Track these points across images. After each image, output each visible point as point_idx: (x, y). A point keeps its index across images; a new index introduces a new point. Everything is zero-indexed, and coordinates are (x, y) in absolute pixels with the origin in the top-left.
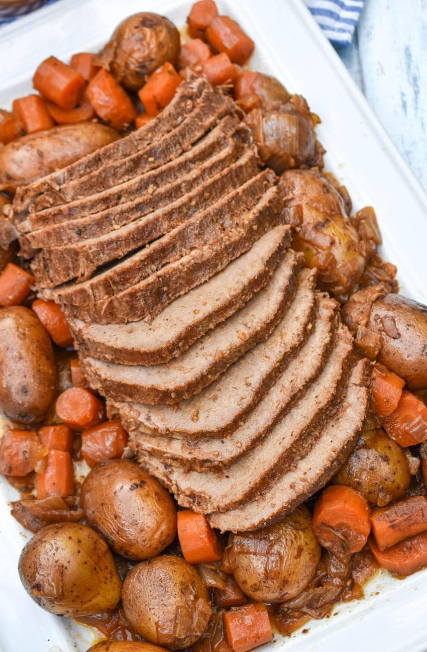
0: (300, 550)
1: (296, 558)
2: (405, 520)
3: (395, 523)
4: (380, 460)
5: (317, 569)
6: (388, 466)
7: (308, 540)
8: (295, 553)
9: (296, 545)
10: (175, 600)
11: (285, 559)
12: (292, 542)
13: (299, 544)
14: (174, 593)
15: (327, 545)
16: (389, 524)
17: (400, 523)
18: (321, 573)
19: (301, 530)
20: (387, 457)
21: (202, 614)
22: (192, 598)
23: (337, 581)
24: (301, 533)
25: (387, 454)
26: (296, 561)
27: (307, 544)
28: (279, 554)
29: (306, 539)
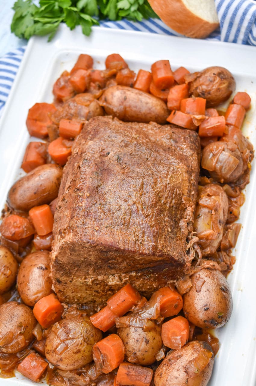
0: (79, 351)
1: (74, 353)
2: (135, 375)
3: (129, 373)
4: (145, 340)
5: (84, 366)
6: (145, 346)
7: (87, 351)
8: (75, 351)
9: (79, 348)
10: (12, 327)
11: (68, 350)
12: (78, 345)
13: (80, 348)
14: (14, 324)
15: (95, 359)
16: (126, 372)
17: (132, 375)
18: (84, 370)
19: (87, 343)
20: (149, 341)
21: (18, 343)
22: (19, 332)
23: (87, 379)
24: (86, 344)
25: (150, 340)
26: (73, 354)
27: (84, 351)
28: (67, 345)
29: (86, 349)
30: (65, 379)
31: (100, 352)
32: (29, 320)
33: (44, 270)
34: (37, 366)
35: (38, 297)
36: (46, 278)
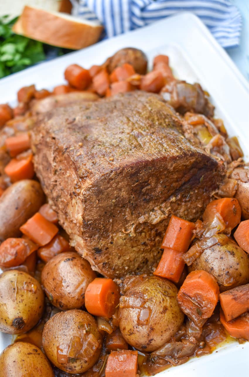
0: (165, 309)
1: (161, 313)
2: (244, 294)
3: (236, 296)
4: (228, 253)
5: (179, 329)
6: (233, 258)
7: (173, 305)
8: (162, 310)
9: (163, 305)
10: (73, 332)
11: (153, 312)
12: (160, 302)
13: (165, 304)
14: (73, 328)
15: (187, 311)
16: (232, 297)
17: (240, 296)
18: (182, 332)
19: (169, 297)
20: (233, 252)
21: (90, 344)
22: (84, 332)
23: (192, 339)
24: (167, 298)
25: (234, 251)
26: (161, 315)
27: (171, 306)
28: (149, 308)
29: (171, 303)
30: (167, 359)
31: (189, 296)
32: (87, 319)
33: (72, 260)
34: (128, 357)
35: (82, 288)
36: (79, 265)
